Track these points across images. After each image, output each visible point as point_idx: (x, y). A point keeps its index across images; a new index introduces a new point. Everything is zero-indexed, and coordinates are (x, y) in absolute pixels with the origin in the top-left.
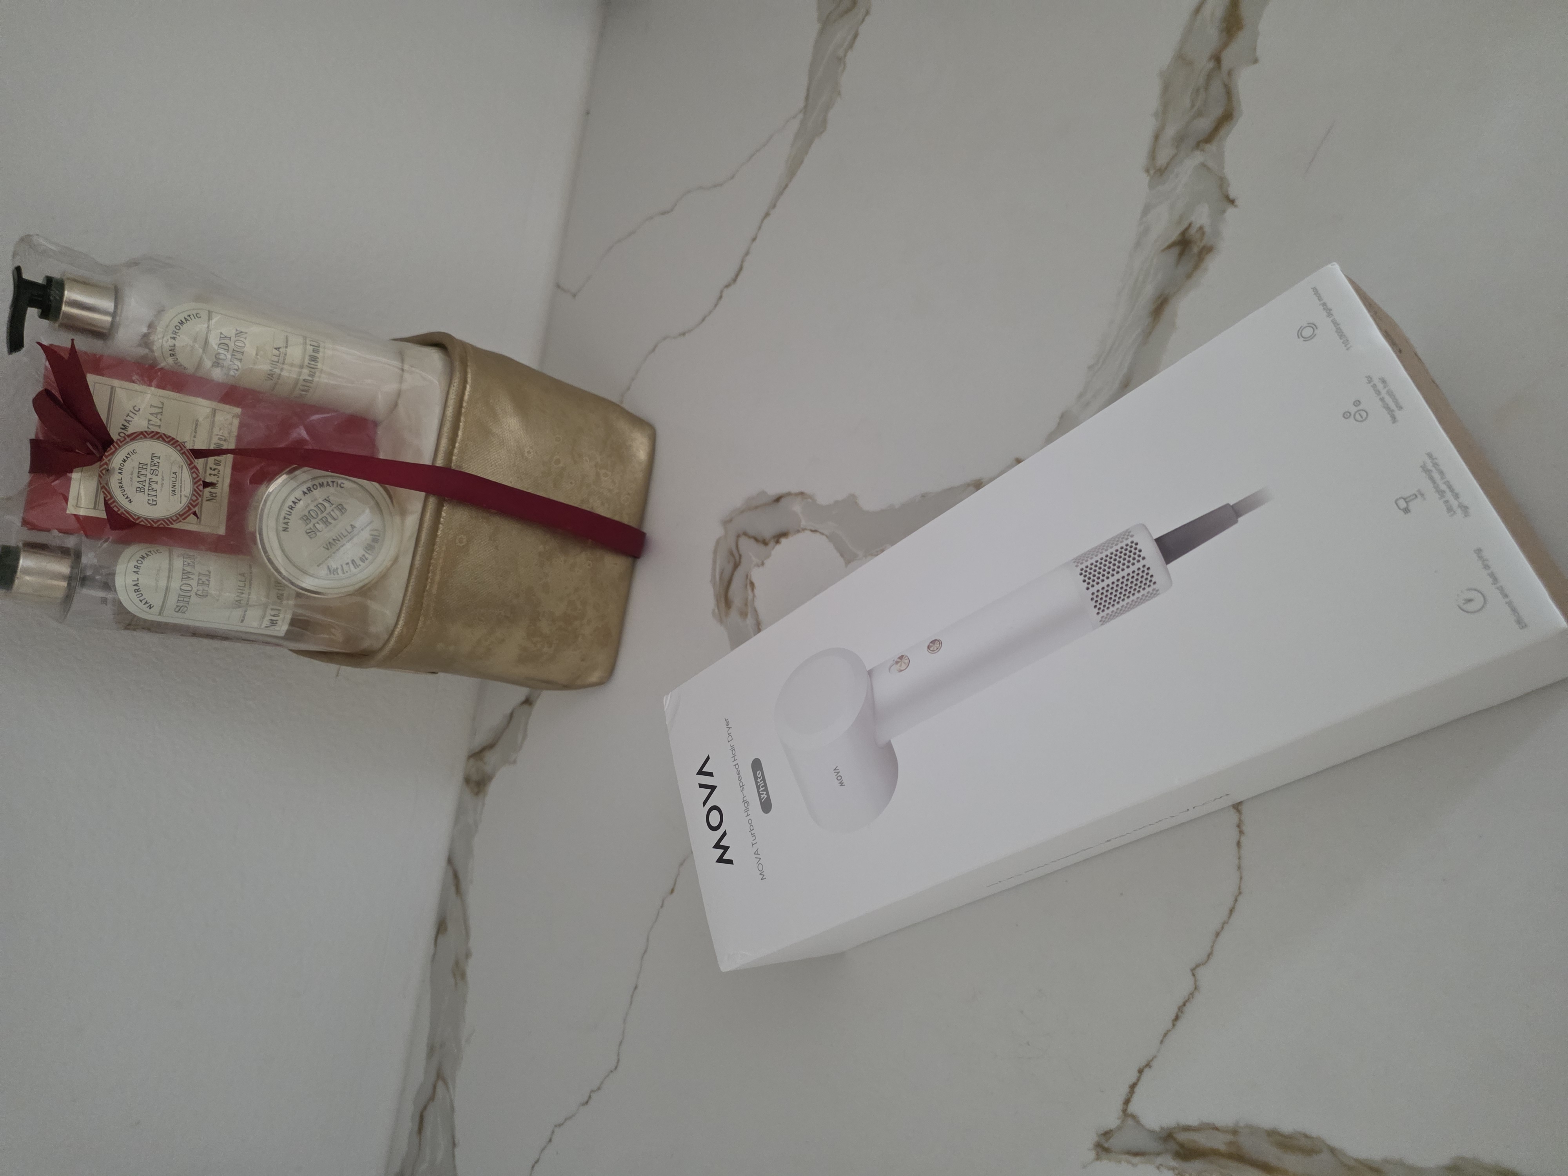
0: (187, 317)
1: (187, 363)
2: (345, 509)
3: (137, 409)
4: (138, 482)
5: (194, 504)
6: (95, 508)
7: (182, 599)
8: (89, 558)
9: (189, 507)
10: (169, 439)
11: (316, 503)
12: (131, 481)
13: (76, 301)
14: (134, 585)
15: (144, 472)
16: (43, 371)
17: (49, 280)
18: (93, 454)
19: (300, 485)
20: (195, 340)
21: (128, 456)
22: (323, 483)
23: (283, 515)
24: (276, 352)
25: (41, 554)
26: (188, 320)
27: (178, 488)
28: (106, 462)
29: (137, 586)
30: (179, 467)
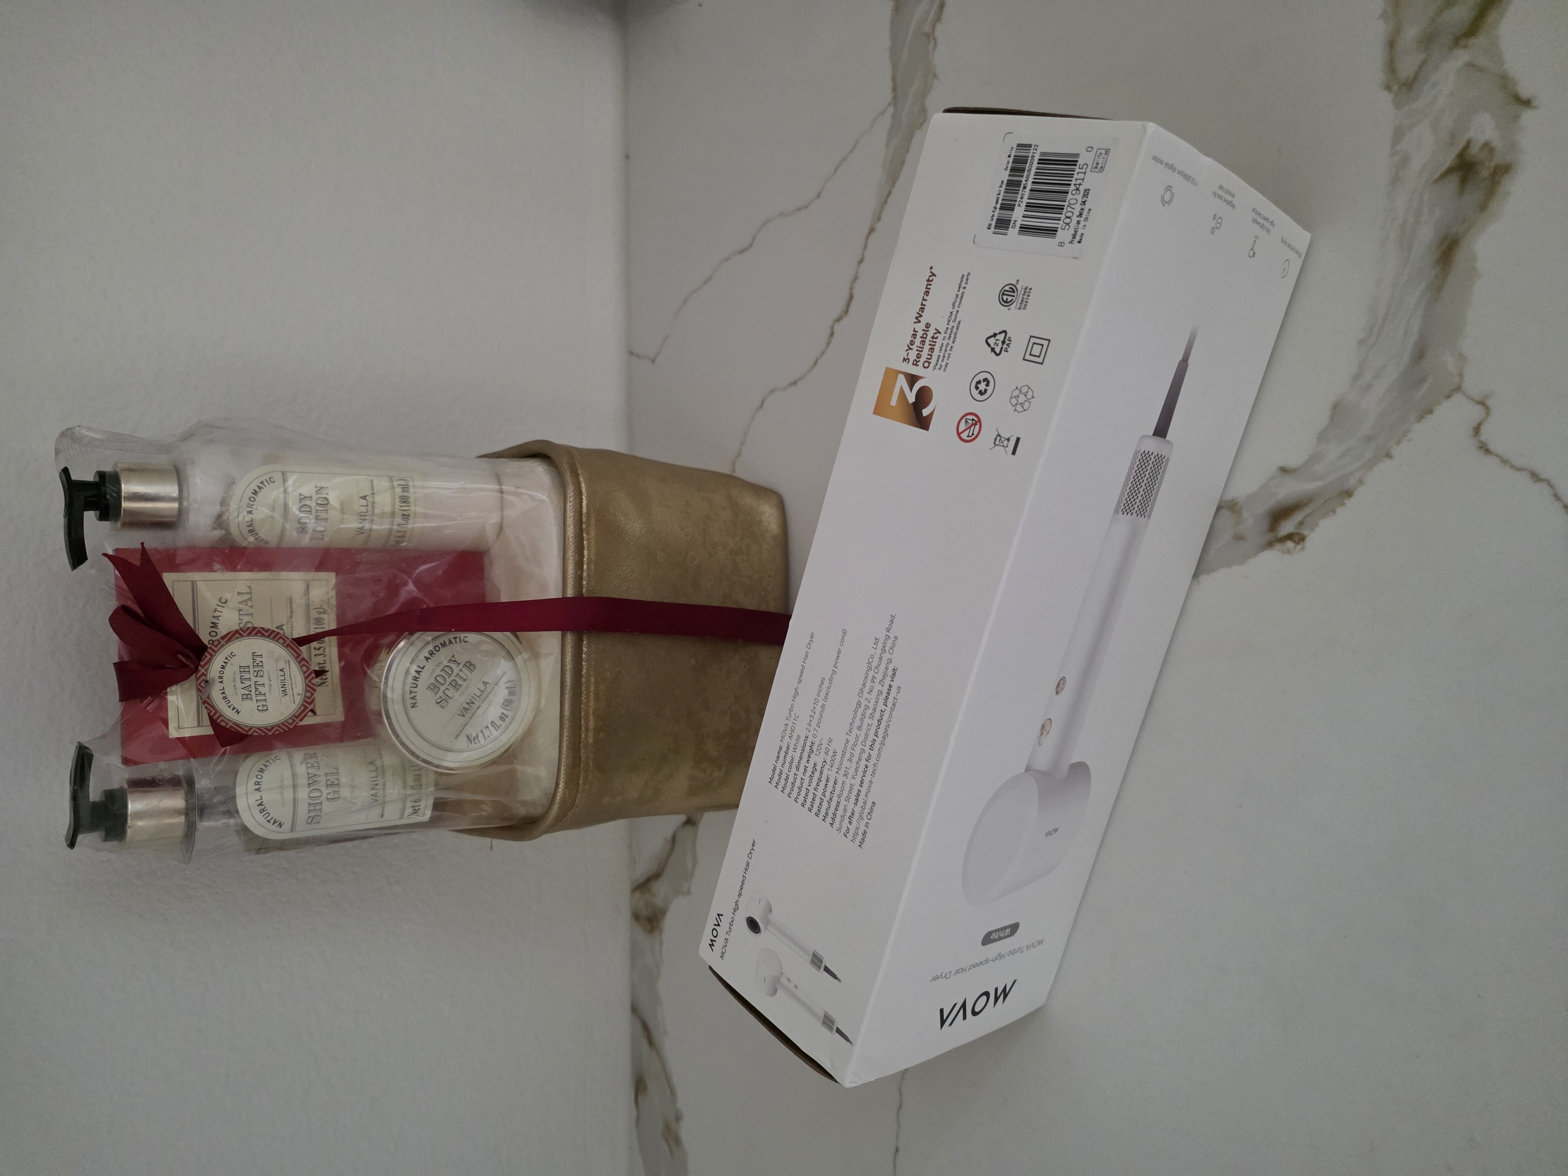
0: (260, 485)
1: (268, 534)
2: (474, 665)
3: (223, 601)
4: (242, 688)
5: (309, 701)
6: (199, 726)
7: (313, 808)
8: (203, 783)
9: (304, 705)
10: (269, 633)
11: (441, 667)
12: (235, 689)
13: (136, 493)
14: (258, 805)
15: (247, 676)
16: (113, 581)
17: (102, 475)
18: (187, 666)
19: (421, 649)
20: (273, 509)
21: (226, 661)
22: (444, 642)
23: (408, 688)
24: (364, 502)
25: (150, 792)
26: (262, 488)
27: (288, 686)
28: (203, 673)
29: (262, 805)
30: (286, 662)
